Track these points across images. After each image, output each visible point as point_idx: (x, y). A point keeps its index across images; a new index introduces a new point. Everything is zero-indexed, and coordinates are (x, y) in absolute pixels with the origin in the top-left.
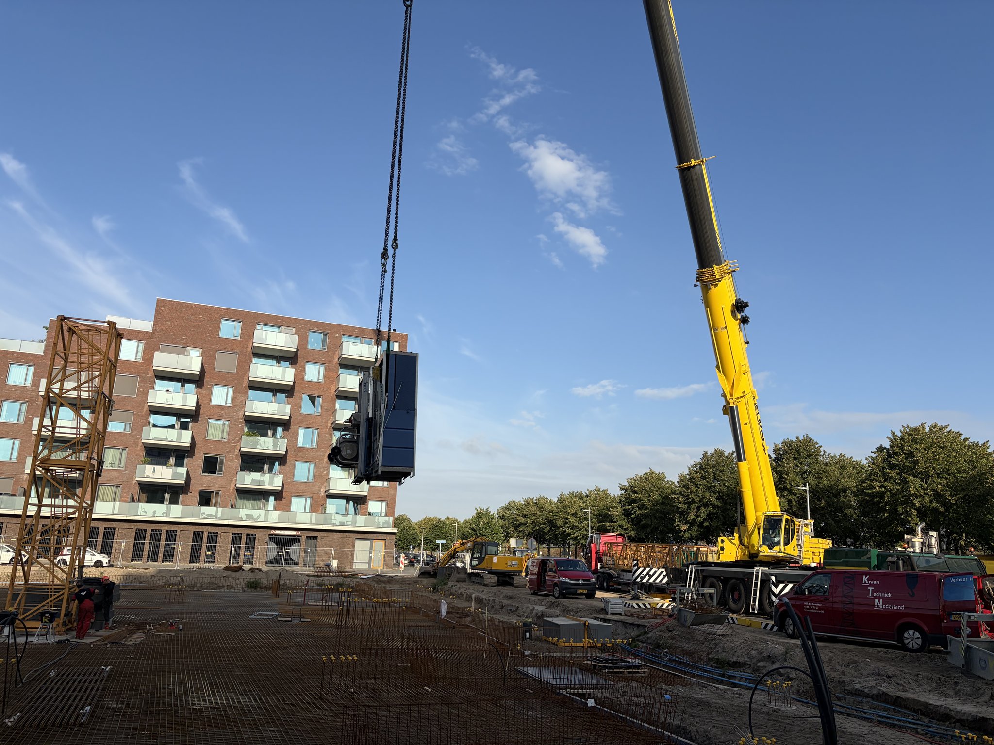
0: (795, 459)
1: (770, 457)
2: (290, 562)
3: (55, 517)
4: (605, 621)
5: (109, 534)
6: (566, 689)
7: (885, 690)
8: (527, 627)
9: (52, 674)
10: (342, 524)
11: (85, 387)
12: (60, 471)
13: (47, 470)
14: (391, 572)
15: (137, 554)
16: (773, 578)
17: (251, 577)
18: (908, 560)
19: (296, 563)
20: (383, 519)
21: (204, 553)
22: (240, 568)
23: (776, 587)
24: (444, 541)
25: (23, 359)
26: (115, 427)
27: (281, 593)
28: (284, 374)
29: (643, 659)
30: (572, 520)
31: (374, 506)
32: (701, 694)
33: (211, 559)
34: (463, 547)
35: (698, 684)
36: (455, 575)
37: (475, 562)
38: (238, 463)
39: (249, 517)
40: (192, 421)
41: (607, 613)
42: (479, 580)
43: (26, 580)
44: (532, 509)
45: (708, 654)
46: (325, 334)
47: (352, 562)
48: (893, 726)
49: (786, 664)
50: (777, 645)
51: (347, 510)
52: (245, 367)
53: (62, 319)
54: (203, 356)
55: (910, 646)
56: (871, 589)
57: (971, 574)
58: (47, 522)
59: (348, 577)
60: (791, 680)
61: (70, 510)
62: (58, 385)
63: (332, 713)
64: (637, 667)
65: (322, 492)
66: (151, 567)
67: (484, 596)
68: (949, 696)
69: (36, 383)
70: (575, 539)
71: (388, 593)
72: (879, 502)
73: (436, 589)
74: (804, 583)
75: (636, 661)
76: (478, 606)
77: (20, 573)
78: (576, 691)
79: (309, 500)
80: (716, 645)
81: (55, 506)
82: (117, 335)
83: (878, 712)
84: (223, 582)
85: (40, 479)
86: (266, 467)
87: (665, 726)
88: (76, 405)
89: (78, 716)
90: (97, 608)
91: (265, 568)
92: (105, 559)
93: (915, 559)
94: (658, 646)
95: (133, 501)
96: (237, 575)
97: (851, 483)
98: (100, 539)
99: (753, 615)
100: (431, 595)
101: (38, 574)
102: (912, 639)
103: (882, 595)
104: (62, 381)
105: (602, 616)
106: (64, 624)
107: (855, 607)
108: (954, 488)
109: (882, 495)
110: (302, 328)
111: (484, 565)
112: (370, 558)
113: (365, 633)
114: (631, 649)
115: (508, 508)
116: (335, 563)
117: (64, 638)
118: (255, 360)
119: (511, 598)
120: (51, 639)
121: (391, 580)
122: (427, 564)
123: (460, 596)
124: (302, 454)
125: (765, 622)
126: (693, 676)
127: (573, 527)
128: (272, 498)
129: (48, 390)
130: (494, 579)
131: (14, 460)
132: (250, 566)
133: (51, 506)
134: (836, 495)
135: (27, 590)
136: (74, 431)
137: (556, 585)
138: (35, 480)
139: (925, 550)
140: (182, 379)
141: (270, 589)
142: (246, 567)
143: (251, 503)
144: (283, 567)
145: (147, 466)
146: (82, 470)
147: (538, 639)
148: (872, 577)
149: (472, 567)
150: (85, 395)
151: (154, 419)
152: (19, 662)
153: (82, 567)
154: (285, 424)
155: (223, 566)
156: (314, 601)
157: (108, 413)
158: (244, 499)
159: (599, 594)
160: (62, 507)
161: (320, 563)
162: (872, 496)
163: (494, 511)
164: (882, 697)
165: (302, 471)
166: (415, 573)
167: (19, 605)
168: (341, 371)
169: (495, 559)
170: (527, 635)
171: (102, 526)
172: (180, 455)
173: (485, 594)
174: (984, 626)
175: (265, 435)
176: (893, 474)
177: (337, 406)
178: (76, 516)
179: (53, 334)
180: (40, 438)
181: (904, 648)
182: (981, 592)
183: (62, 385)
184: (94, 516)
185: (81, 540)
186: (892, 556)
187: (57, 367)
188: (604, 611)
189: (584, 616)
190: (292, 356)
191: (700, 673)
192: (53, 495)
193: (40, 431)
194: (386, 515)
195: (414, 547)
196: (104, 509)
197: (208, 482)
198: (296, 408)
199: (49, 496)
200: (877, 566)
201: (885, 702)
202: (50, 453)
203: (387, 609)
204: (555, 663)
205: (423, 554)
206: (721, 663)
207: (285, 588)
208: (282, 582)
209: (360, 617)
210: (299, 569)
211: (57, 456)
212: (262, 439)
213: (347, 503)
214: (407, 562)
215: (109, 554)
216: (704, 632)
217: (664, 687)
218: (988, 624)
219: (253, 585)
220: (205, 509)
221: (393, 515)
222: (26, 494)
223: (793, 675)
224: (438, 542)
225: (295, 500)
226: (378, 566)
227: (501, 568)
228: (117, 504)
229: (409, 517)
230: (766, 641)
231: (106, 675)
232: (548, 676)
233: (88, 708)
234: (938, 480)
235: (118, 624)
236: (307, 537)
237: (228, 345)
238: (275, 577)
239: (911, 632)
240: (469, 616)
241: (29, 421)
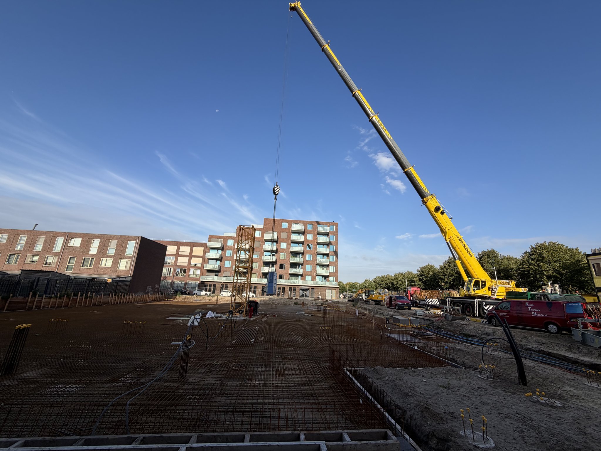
0: (488, 258)
1: (476, 257)
2: (306, 296)
3: (241, 283)
4: (416, 318)
5: (255, 288)
6: (404, 342)
7: (542, 349)
8: (387, 319)
9: (243, 329)
10: (322, 284)
11: (247, 245)
12: (242, 269)
13: (239, 269)
14: (338, 300)
15: (263, 294)
16: (484, 303)
17: (295, 301)
18: (546, 296)
19: (308, 297)
20: (334, 283)
21: (281, 293)
22: (292, 298)
23: (486, 306)
24: (355, 290)
25: (231, 238)
26: (255, 256)
27: (305, 306)
28: (300, 238)
29: (433, 332)
30: (400, 282)
31: (331, 279)
32: (459, 347)
33: (283, 295)
34: (362, 292)
35: (457, 343)
36: (360, 301)
37: (366, 297)
38: (289, 266)
39: (293, 282)
40: (276, 254)
41: (417, 315)
42: (368, 303)
43: (235, 301)
44: (385, 279)
45: (460, 332)
46: (312, 225)
47: (326, 297)
48: (549, 364)
49: (494, 337)
50: (489, 329)
51: (323, 280)
52: (289, 237)
53: (240, 226)
54: (277, 234)
55: (552, 331)
56: (530, 308)
57: (580, 302)
58: (239, 284)
59: (325, 301)
60: (497, 343)
61: (245, 281)
62: (240, 245)
63: (324, 346)
64: (431, 335)
65: (315, 274)
66: (267, 298)
67: (371, 309)
68: (576, 353)
69: (234, 245)
70: (402, 289)
71: (338, 307)
72: (528, 274)
73: (354, 306)
74: (499, 305)
75: (430, 333)
76: (369, 312)
77: (233, 299)
78: (409, 343)
79: (311, 277)
80: (463, 328)
81: (241, 280)
82: (255, 229)
83: (540, 358)
84: (287, 303)
85: (237, 272)
86: (298, 267)
87: (445, 358)
88: (245, 250)
89: (251, 342)
90: (254, 309)
91: (299, 298)
92: (254, 295)
93: (549, 296)
94: (438, 328)
95: (261, 278)
96: (291, 300)
97: (514, 267)
98: (253, 289)
99: (476, 317)
100: (352, 308)
101: (238, 299)
102: (552, 328)
103: (535, 310)
104: (241, 243)
105: (415, 316)
106: (245, 314)
107: (524, 315)
108: (564, 267)
109: (529, 271)
110: (305, 223)
111: (369, 298)
112: (331, 295)
113: (332, 320)
114: (428, 328)
115: (376, 279)
116: (320, 297)
117: (245, 318)
118: (292, 234)
119: (380, 309)
120: (242, 318)
121: (339, 303)
122: (350, 297)
123: (362, 308)
124: (308, 262)
125: (482, 320)
126: (454, 339)
127: (401, 285)
128: (300, 276)
129: (238, 246)
130: (374, 303)
131: (230, 267)
132: (295, 298)
133: (240, 280)
134: (508, 271)
135: (235, 304)
136: (245, 258)
137: (396, 305)
138: (236, 272)
139: (553, 292)
140: (272, 241)
141: (301, 305)
142: (294, 298)
143: (294, 278)
144: (304, 298)
145: (264, 267)
146: (248, 269)
147: (392, 324)
148: (530, 303)
149: (366, 299)
150: (247, 247)
151: (265, 253)
152: (234, 325)
153: (249, 297)
154: (302, 253)
155: (287, 298)
156: (315, 309)
157: (253, 252)
158: (292, 277)
159: (412, 308)
160: (243, 280)
161: (316, 297)
162: (524, 271)
163: (371, 280)
164: (543, 352)
165: (308, 268)
166: (346, 300)
167: (233, 308)
168: (318, 236)
169: (373, 296)
170: (388, 322)
171: (253, 285)
172: (273, 264)
173: (371, 308)
174: (589, 324)
175: (297, 257)
176: (533, 262)
177: (317, 247)
178: (246, 282)
179: (238, 231)
180: (237, 261)
181: (549, 332)
182: (586, 310)
183: (241, 245)
184: (251, 282)
185: (248, 289)
186: (537, 294)
187: (240, 240)
188: (415, 314)
189: (408, 316)
190: (303, 232)
191: (457, 338)
192: (240, 276)
193: (236, 258)
194: (335, 281)
195: (345, 292)
196: (254, 280)
197: (281, 272)
198: (305, 249)
199: (239, 277)
200: (531, 299)
201: (543, 354)
202: (239, 264)
203: (339, 312)
204: (400, 333)
205: (348, 294)
206: (465, 335)
207: (306, 305)
208: (305, 303)
209: (330, 314)
210: (309, 299)
211: (241, 265)
212: (296, 258)
213: (323, 278)
214: (343, 297)
215: (255, 294)
216: (457, 323)
217: (443, 343)
218: (591, 323)
219: (296, 304)
220: (280, 280)
221: (337, 281)
222: (233, 276)
223: (498, 341)
224: (353, 290)
225: (307, 277)
226: (334, 298)
227: (376, 299)
228: (257, 279)
229: (342, 282)
230: (484, 327)
231: (257, 330)
232: (397, 337)
233: (253, 340)
234: (555, 264)
235: (259, 314)
236: (311, 289)
237: (284, 230)
238: (302, 301)
239: (552, 326)
240: (366, 315)
241: (233, 255)
